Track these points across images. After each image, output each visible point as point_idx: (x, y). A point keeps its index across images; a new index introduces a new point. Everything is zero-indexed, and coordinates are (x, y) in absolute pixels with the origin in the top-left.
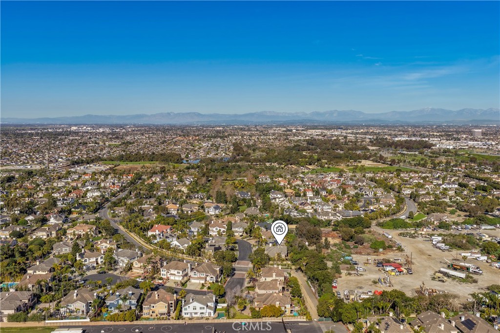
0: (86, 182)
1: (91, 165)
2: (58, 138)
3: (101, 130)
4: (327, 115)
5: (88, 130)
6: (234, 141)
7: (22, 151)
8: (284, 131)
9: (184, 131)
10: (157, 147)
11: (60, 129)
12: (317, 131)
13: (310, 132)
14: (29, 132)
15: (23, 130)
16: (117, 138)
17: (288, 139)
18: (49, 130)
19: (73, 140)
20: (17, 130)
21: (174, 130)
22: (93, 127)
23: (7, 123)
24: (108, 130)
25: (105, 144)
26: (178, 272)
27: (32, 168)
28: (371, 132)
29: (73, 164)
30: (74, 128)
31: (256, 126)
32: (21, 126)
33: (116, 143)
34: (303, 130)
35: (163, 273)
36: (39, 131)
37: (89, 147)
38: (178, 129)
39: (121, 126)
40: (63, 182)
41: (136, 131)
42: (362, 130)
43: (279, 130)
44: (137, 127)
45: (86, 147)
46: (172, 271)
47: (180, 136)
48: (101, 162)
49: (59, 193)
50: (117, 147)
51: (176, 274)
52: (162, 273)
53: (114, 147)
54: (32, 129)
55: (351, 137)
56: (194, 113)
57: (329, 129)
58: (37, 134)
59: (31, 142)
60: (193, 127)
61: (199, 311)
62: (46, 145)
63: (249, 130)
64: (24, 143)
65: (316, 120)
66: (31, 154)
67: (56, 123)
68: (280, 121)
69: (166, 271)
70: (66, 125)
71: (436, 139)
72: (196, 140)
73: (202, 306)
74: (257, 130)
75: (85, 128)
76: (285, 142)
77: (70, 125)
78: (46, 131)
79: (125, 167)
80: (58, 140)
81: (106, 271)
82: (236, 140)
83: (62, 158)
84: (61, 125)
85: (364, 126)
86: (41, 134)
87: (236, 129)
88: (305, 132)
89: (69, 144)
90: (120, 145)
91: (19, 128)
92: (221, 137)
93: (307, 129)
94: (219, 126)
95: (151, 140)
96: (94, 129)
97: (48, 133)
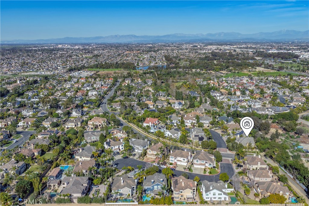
0: (84, 84)
1: (82, 72)
2: (52, 52)
3: (77, 47)
4: (217, 36)
5: (69, 47)
6: (163, 54)
7: (34, 62)
8: (192, 47)
9: (129, 47)
10: (116, 58)
11: (51, 46)
12: (214, 46)
13: (209, 47)
14: (34, 49)
15: (30, 47)
16: (89, 52)
17: (198, 52)
18: (46, 48)
19: (62, 53)
20: (26, 47)
21: (122, 46)
22: (71, 45)
23: (18, 43)
24: (81, 47)
25: (82, 56)
26: (183, 160)
27: (45, 74)
28: (250, 47)
29: (70, 71)
30: (60, 46)
31: (172, 43)
32: (28, 45)
33: (89, 56)
34: (204, 46)
35: (172, 159)
36: (40, 48)
37: (73, 59)
38: (124, 46)
39: (89, 44)
40: (69, 84)
41: (99, 47)
42: (243, 46)
43: (189, 46)
44: (98, 44)
45: (72, 59)
46: (179, 158)
47: (127, 51)
48: (86, 69)
49: (70, 92)
50: (91, 58)
51: (182, 160)
52: (170, 159)
53: (89, 58)
54: (35, 47)
55: (238, 50)
56: (132, 35)
57: (221, 45)
58: (39, 50)
59: (37, 56)
60: (133, 45)
61: (217, 196)
62: (47, 57)
63: (169, 46)
64: (33, 56)
65: (210, 39)
66: (40, 64)
67: (48, 43)
68: (187, 40)
69: (174, 158)
70: (54, 44)
71: (297, 51)
72: (139, 53)
73: (220, 193)
74: (175, 46)
75: (66, 46)
76: (196, 54)
77: (57, 44)
78: (43, 48)
79: (103, 73)
80: (53, 54)
81: (128, 156)
82: (164, 53)
83: (59, 66)
84: (51, 44)
85: (242, 43)
86: (42, 50)
87: (161, 46)
88: (206, 47)
89: (60, 57)
90: (92, 57)
91: (27, 46)
92: (154, 51)
93: (206, 45)
94: (150, 44)
95: (110, 54)
96: (72, 47)
97: (45, 49)
